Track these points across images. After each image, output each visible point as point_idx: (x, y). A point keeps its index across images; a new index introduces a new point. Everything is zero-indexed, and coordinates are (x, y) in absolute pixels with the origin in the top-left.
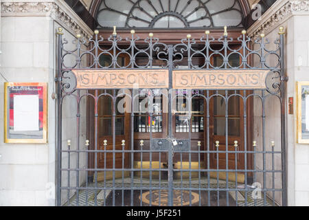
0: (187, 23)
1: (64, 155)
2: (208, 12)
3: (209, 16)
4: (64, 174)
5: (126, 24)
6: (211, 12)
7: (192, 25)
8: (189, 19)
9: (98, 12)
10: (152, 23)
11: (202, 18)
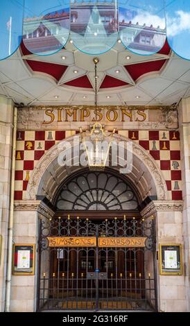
0: (107, 208)
1: (42, 281)
2: (119, 201)
3: (120, 204)
4: (42, 291)
5: (73, 208)
6: (121, 201)
7: (110, 209)
8: (108, 205)
9: (57, 201)
10: (87, 208)
11: (116, 205)
